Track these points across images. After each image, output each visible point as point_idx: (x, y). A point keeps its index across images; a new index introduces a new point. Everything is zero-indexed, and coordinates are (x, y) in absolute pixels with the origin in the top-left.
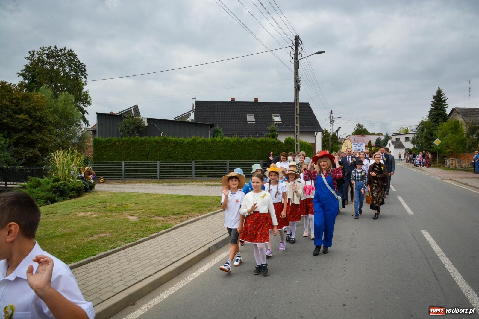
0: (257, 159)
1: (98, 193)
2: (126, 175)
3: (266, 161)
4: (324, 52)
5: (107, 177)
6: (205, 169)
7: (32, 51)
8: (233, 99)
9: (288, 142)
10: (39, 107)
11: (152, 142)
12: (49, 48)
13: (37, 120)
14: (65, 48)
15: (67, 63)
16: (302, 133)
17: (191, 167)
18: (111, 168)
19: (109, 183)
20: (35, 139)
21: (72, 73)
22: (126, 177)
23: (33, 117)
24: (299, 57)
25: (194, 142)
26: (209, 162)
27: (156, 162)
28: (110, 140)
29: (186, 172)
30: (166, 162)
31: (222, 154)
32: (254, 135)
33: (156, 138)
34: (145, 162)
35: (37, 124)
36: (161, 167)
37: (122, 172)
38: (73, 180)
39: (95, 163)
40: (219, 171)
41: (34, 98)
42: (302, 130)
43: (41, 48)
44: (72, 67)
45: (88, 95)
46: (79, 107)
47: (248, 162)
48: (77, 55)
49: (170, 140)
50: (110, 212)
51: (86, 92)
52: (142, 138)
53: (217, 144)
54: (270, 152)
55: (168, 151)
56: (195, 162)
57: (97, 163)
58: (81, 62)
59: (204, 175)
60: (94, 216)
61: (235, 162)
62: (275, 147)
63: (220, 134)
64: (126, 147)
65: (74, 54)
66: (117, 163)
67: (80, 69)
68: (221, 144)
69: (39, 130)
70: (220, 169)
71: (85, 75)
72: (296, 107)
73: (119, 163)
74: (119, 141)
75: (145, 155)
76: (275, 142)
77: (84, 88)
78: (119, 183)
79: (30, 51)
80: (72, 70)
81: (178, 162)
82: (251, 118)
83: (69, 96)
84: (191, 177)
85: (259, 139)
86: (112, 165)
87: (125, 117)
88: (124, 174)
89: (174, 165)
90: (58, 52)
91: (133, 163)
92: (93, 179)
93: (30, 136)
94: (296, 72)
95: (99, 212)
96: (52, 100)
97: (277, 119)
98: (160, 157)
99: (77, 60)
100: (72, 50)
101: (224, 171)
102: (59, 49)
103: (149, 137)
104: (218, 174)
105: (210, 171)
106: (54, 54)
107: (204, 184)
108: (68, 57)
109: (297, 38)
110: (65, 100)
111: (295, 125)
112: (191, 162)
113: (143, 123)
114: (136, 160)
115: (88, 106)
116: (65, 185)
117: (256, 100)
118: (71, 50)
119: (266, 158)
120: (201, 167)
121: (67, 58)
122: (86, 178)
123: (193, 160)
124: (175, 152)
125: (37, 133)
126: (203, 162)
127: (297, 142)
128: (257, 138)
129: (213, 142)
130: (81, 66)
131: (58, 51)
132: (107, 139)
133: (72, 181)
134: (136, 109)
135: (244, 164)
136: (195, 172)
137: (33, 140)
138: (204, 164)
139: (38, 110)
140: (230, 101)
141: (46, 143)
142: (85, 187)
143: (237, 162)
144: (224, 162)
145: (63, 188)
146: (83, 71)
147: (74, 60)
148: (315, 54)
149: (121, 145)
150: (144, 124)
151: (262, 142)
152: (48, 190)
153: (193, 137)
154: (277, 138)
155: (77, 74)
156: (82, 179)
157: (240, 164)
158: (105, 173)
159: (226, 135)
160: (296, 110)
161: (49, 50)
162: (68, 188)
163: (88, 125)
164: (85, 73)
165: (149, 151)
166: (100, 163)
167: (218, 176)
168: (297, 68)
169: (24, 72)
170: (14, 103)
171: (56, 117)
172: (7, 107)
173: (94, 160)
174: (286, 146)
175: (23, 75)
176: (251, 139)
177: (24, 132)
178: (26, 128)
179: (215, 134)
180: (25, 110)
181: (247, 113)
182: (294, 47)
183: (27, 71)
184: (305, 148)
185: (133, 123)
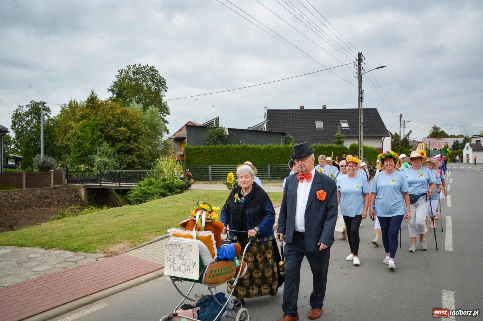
2: (212, 177)
4: (385, 66)
5: (196, 179)
6: (279, 172)
7: (121, 70)
8: (302, 108)
9: (352, 147)
10: (135, 120)
11: (234, 149)
12: (134, 66)
13: (134, 132)
14: (147, 65)
15: (150, 78)
16: (365, 138)
17: (267, 170)
18: (200, 171)
19: (199, 184)
20: (133, 147)
21: (154, 87)
22: (212, 179)
23: (131, 129)
24: (362, 72)
25: (269, 148)
26: (282, 166)
28: (199, 148)
29: (263, 174)
32: (323, 142)
33: (236, 145)
34: (228, 166)
35: (134, 135)
37: (209, 175)
39: (186, 167)
41: (131, 113)
43: (127, 66)
44: (154, 82)
45: (166, 105)
46: (159, 117)
48: (158, 71)
49: (249, 147)
51: (165, 102)
52: (225, 146)
53: (289, 150)
54: (336, 157)
55: (247, 157)
56: (270, 166)
57: (188, 167)
58: (162, 77)
59: (277, 177)
62: (341, 152)
63: (291, 141)
64: (212, 154)
65: (156, 70)
66: (205, 167)
67: (161, 83)
69: (135, 140)
71: (166, 88)
72: (359, 117)
73: (206, 167)
74: (206, 148)
75: (228, 160)
76: (341, 148)
77: (163, 99)
78: (207, 183)
79: (119, 70)
80: (154, 85)
82: (319, 125)
84: (267, 178)
85: (326, 146)
86: (201, 169)
87: (209, 128)
88: (210, 176)
90: (142, 69)
91: (218, 167)
93: (129, 145)
94: (360, 86)
96: (142, 113)
97: (345, 125)
99: (159, 76)
100: (154, 66)
102: (143, 67)
103: (231, 145)
105: (283, 174)
106: (139, 71)
107: (278, 184)
108: (151, 73)
109: (360, 55)
110: (152, 112)
111: (359, 132)
112: (267, 166)
113: (224, 133)
114: (220, 164)
115: (167, 115)
116: (172, 184)
117: (324, 107)
118: (152, 67)
120: (276, 170)
121: (149, 74)
123: (269, 164)
124: (253, 157)
125: (134, 142)
126: (277, 166)
127: (360, 148)
128: (325, 144)
129: (286, 148)
130: (161, 80)
131: (142, 68)
132: (196, 147)
133: (176, 180)
134: (217, 120)
136: (270, 174)
137: (131, 149)
138: (278, 168)
139: (134, 123)
140: (299, 108)
141: (141, 151)
142: (185, 185)
145: (171, 186)
146: (164, 85)
147: (156, 76)
148: (377, 68)
149: (208, 152)
150: (226, 134)
151: (329, 148)
152: (160, 187)
153: (268, 144)
154: (344, 144)
155: (159, 88)
158: (195, 175)
159: (297, 141)
160: (359, 119)
161: (134, 68)
162: (175, 186)
163: (168, 133)
164: (165, 87)
165: (231, 157)
166: (191, 167)
168: (360, 81)
169: (113, 87)
170: (115, 118)
171: (147, 128)
172: (111, 121)
173: (185, 165)
174: (351, 152)
175: (112, 90)
176: (320, 146)
177: (124, 142)
178: (126, 139)
179: (287, 141)
180: (124, 123)
181: (315, 120)
182: (358, 63)
183: (115, 87)
184: (370, 153)
185: (216, 133)
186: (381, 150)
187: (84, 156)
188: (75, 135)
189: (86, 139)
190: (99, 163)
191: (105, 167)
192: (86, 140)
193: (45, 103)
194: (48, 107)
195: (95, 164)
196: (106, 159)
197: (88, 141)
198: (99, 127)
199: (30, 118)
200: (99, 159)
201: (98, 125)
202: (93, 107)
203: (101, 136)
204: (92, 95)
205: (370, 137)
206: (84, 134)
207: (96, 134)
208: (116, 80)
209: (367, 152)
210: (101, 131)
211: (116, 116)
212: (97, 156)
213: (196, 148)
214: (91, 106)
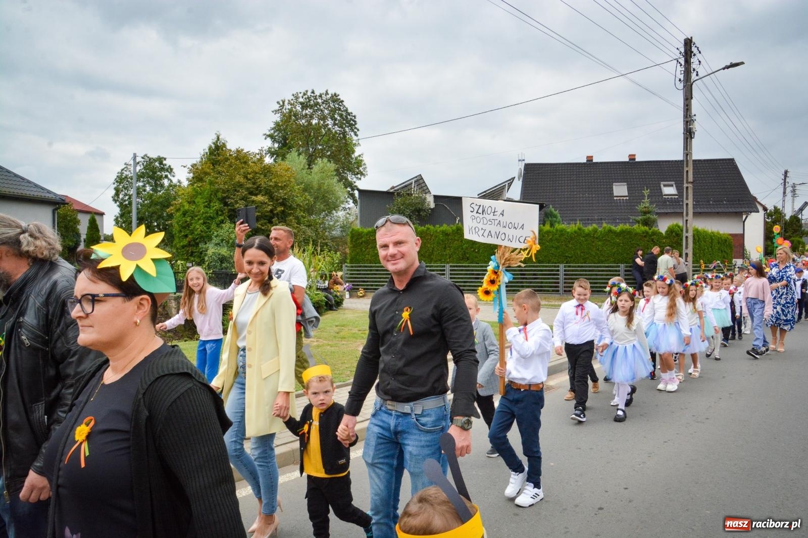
0: (614, 262)
1: (346, 311)
3: (630, 267)
4: (742, 63)
6: (523, 278)
7: (282, 101)
8: (590, 159)
9: (671, 231)
10: (282, 183)
11: (438, 234)
12: (305, 94)
13: (280, 203)
14: (327, 92)
15: (330, 113)
16: (696, 214)
21: (337, 128)
23: (275, 198)
24: (692, 78)
27: (444, 266)
30: (460, 266)
31: (552, 254)
32: (614, 222)
33: (445, 227)
35: (280, 209)
36: (451, 274)
38: (309, 290)
39: (352, 267)
40: (547, 283)
41: (276, 171)
42: (699, 210)
43: (293, 95)
44: (336, 119)
45: (362, 161)
46: (347, 179)
47: (598, 267)
48: (343, 101)
50: (340, 339)
51: (360, 156)
52: (423, 227)
54: (638, 251)
55: (462, 249)
57: (355, 267)
58: (349, 111)
60: (315, 344)
61: (575, 267)
63: (555, 219)
65: (340, 99)
67: (349, 121)
68: (551, 237)
69: (282, 218)
70: (549, 279)
71: (356, 130)
72: (686, 169)
75: (427, 254)
76: (647, 233)
77: (356, 150)
79: (280, 100)
80: (336, 125)
81: (478, 267)
82: (620, 190)
83: (328, 164)
85: (619, 228)
86: (377, 270)
87: (399, 194)
89: (473, 270)
90: (316, 99)
92: (348, 291)
94: (687, 106)
95: (326, 339)
96: (304, 171)
97: (669, 190)
98: (450, 258)
99: (345, 108)
100: (337, 93)
101: (555, 283)
102: (318, 94)
103: (434, 226)
104: (545, 287)
105: (531, 283)
106: (312, 102)
108: (332, 105)
109: (688, 43)
110: (322, 171)
111: (683, 202)
113: (426, 204)
115: (362, 177)
117: (632, 157)
118: (335, 94)
119: (631, 261)
121: (329, 106)
122: (330, 289)
124: (474, 250)
127: (687, 232)
128: (615, 226)
130: (349, 117)
131: (318, 97)
134: (420, 181)
135: (590, 271)
139: (282, 188)
140: (585, 161)
142: (327, 302)
143: (579, 267)
144: (555, 267)
146: (353, 125)
147: (340, 109)
148: (724, 69)
150: (428, 205)
151: (623, 232)
154: (655, 225)
155: (345, 130)
156: (325, 290)
157: (583, 271)
158: (367, 282)
160: (685, 173)
161: (304, 97)
164: (356, 128)
165: (433, 248)
166: (360, 266)
167: (544, 291)
168: (688, 97)
169: (272, 131)
170: (250, 180)
171: (308, 197)
172: (241, 185)
173: (351, 263)
174: (668, 241)
175: (271, 136)
176: (605, 228)
177: (263, 221)
178: (266, 216)
179: (546, 219)
180: (265, 188)
181: (613, 182)
182: (683, 59)
183: (277, 130)
184: (712, 243)
185: (410, 204)
186: (739, 239)
187: (194, 246)
188: (178, 210)
189: (196, 216)
190: (211, 257)
191: (221, 265)
192: (196, 218)
193: (165, 159)
194: (170, 166)
195: (206, 258)
196: (224, 251)
197: (199, 219)
198: (220, 195)
199: (141, 184)
200: (213, 250)
201: (217, 191)
202: (218, 161)
203: (222, 211)
204: (217, 142)
205: (718, 213)
206: (194, 207)
207: (214, 207)
208: (277, 118)
209: (705, 242)
210: (224, 201)
211: (249, 176)
212: (212, 245)
213: (369, 232)
214: (213, 159)
